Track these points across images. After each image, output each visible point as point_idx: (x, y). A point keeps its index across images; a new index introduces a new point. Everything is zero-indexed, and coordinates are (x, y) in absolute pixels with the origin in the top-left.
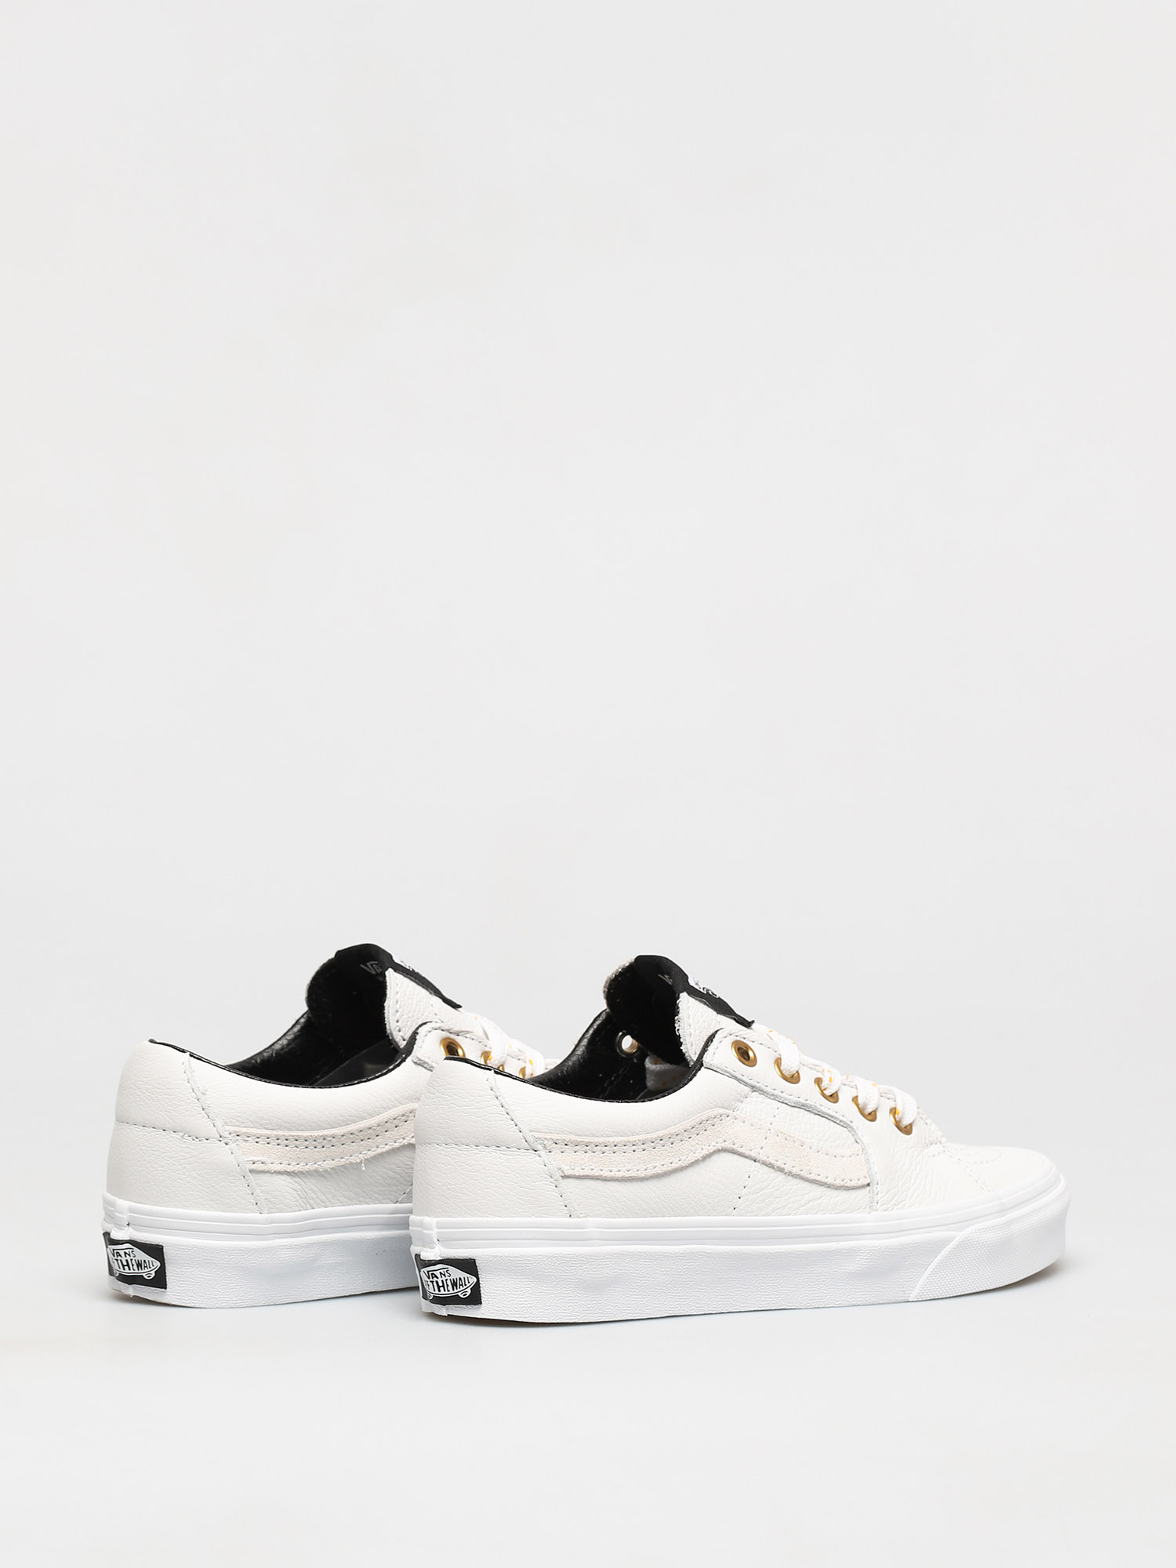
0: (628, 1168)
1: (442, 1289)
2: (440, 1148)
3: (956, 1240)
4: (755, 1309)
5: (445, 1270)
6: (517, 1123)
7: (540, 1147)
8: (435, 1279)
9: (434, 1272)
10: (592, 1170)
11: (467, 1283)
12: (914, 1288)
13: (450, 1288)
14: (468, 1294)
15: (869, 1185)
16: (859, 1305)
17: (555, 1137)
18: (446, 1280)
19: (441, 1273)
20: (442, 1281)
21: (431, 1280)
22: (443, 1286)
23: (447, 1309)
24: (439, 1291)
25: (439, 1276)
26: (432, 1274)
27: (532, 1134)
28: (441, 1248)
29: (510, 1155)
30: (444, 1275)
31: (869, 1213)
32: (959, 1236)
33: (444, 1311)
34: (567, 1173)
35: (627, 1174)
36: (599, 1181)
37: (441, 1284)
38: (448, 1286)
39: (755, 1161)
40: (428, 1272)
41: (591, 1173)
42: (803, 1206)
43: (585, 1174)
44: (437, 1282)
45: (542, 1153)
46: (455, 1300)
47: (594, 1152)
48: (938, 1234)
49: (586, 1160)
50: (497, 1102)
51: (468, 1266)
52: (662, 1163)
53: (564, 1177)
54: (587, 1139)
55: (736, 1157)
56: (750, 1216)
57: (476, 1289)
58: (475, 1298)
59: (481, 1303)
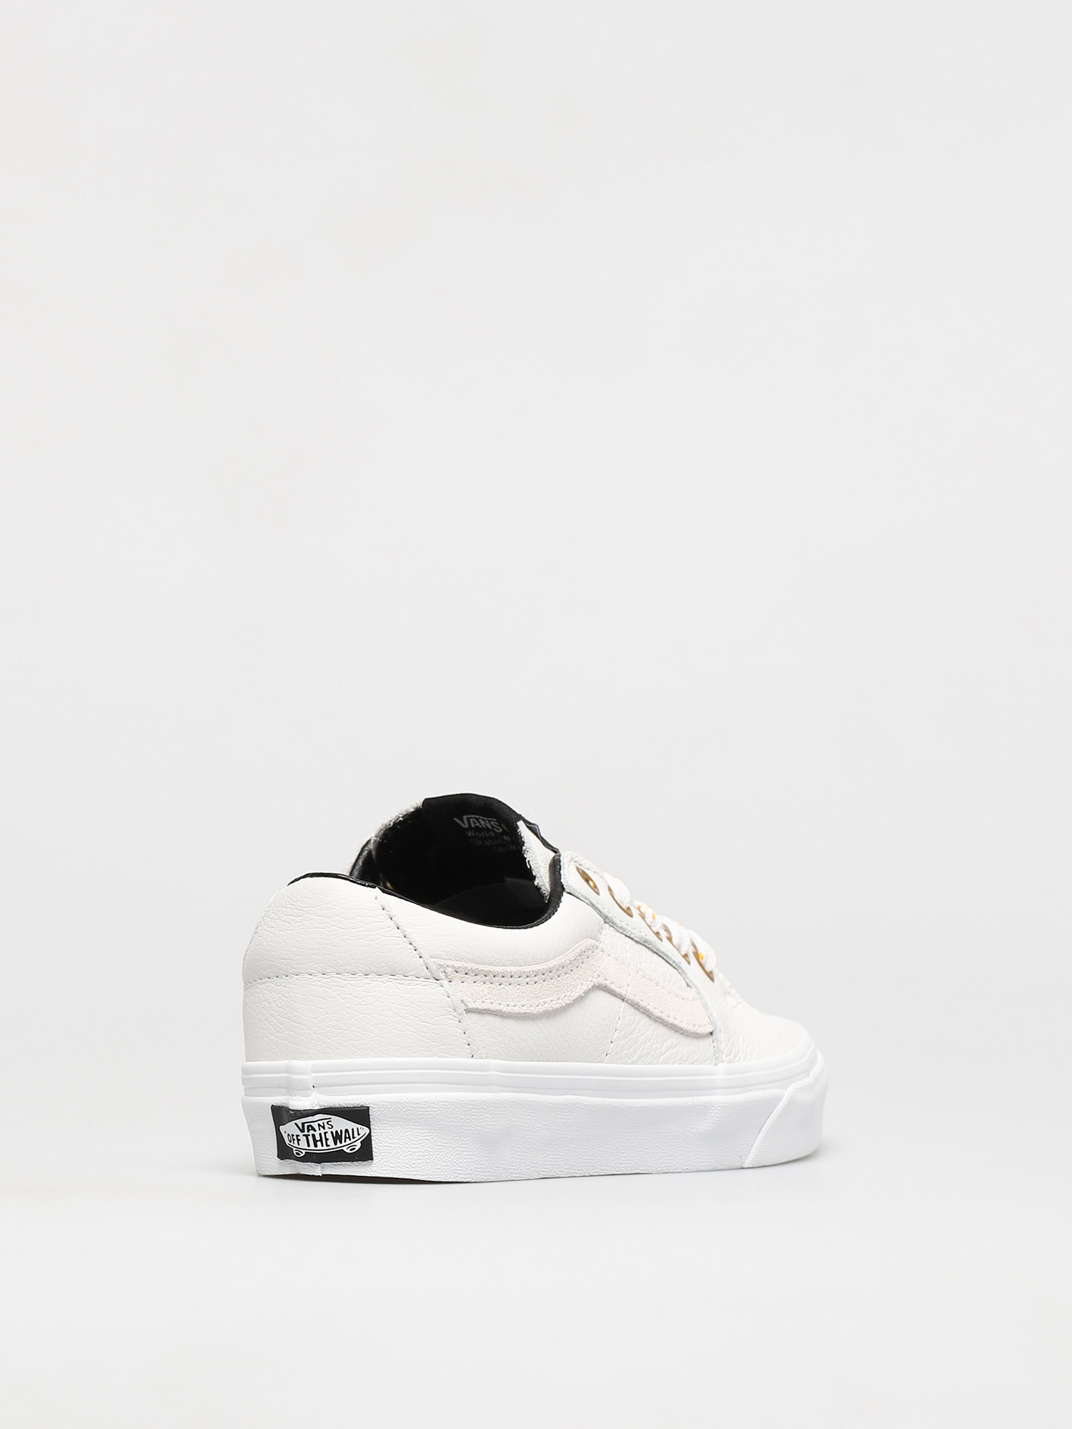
0: (523, 1003)
1: (319, 1143)
2: (315, 978)
3: (784, 1100)
4: (613, 1173)
5: (325, 1121)
6: (418, 947)
7: (442, 976)
8: (312, 1132)
9: (312, 1124)
10: (492, 1003)
11: (356, 1134)
12: (749, 1153)
13: (331, 1142)
14: (357, 1148)
15: (711, 1033)
16: (703, 1171)
17: (457, 964)
18: (325, 1133)
19: (319, 1125)
20: (320, 1134)
21: (306, 1133)
22: (321, 1140)
23: (322, 1168)
24: (316, 1146)
25: (317, 1128)
26: (308, 1126)
27: (433, 960)
28: (318, 1095)
29: (409, 984)
30: (324, 1128)
31: (716, 1065)
32: (787, 1094)
33: (317, 1170)
34: (471, 1005)
35: (523, 1010)
36: (497, 1018)
37: (318, 1138)
38: (327, 1140)
39: (623, 1000)
40: (303, 1124)
41: (492, 1007)
42: (663, 1054)
43: (486, 1007)
44: (313, 1135)
45: (445, 982)
46: (338, 1156)
47: (492, 983)
48: (771, 1092)
49: (486, 992)
50: (391, 923)
51: (360, 1115)
52: (551, 999)
53: (468, 1011)
54: (487, 968)
55: (607, 996)
56: (620, 1064)
57: (367, 1142)
58: (365, 1153)
59: (372, 1159)
